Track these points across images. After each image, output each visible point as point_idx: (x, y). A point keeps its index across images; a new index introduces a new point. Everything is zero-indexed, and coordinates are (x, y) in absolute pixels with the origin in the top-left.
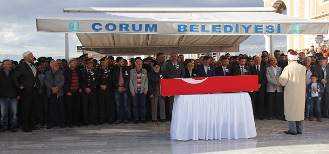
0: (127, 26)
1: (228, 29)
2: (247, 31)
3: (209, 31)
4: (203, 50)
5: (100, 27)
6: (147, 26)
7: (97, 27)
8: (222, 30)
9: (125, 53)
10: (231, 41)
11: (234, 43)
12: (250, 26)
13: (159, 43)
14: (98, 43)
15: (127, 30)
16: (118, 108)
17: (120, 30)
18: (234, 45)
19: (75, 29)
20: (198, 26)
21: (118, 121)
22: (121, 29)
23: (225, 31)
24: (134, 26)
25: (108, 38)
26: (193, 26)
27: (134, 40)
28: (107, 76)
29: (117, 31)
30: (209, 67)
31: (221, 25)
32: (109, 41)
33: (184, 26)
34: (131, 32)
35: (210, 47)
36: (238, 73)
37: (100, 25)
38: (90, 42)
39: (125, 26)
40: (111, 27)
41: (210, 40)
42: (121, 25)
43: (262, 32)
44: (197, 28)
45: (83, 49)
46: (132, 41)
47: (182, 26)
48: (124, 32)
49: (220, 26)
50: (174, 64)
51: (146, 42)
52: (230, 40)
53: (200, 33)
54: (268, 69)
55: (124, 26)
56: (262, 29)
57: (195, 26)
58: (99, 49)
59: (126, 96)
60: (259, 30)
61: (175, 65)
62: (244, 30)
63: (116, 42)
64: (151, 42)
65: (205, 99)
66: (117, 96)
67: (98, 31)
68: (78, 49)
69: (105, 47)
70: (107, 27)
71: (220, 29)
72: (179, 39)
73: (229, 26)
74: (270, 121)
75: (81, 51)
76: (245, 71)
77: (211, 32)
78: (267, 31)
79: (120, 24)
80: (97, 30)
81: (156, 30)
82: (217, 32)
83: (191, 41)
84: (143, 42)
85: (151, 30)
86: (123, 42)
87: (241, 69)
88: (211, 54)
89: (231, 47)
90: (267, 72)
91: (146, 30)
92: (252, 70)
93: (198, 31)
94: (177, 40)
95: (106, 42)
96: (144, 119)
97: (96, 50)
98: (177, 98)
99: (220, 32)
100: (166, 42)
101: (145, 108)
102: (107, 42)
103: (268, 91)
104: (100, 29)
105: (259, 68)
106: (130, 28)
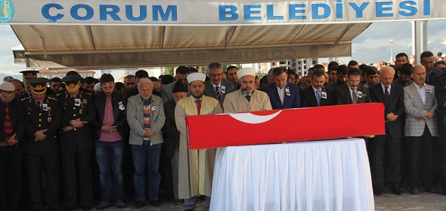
0: (116, 9)
1: (321, 11)
2: (359, 14)
3: (281, 18)
4: (277, 54)
5: (60, 12)
6: (157, 9)
7: (53, 12)
8: (309, 14)
9: (117, 64)
10: (333, 34)
11: (341, 38)
12: (365, 5)
13: (187, 43)
14: (60, 44)
15: (116, 18)
16: (102, 177)
17: (101, 19)
18: (340, 43)
19: (6, 16)
20: (260, 6)
21: (103, 204)
22: (103, 16)
23: (315, 15)
24: (129, 9)
25: (80, 34)
26: (249, 7)
27: (134, 37)
28: (81, 111)
29: (95, 21)
30: (287, 90)
31: (306, 3)
32: (81, 39)
33: (231, 7)
34: (125, 22)
35: (290, 49)
36: (347, 100)
37: (59, 7)
38: (40, 42)
39: (111, 10)
40: (82, 12)
41: (291, 33)
42: (103, 9)
43: (391, 15)
44: (259, 12)
45: (27, 57)
46: (129, 41)
47: (227, 7)
48: (110, 22)
49: (303, 6)
50: (215, 86)
51: (159, 41)
52: (331, 32)
53: (264, 22)
54: (407, 89)
55: (109, 10)
56: (390, 9)
57: (254, 7)
58: (61, 56)
59: (118, 151)
60: (384, 12)
61: (217, 88)
62: (353, 12)
63: (97, 41)
64: (169, 40)
65: (276, 154)
66: (100, 152)
67: (55, 21)
68: (15, 57)
69: (74, 53)
70: (74, 11)
71: (303, 11)
72: (227, 34)
73: (322, 5)
74: (414, 196)
75: (22, 60)
76: (359, 94)
77: (286, 19)
78: (402, 13)
79: (101, 6)
80: (54, 19)
81: (175, 18)
82: (298, 17)
83: (251, 36)
84: (153, 42)
85: (165, 17)
86: (111, 42)
87: (351, 91)
88: (299, 63)
89: (333, 46)
90: (406, 96)
91: (155, 18)
92: (374, 93)
93: (260, 18)
94: (222, 35)
95: (76, 41)
96: (157, 198)
97: (56, 58)
98: (222, 153)
99: (304, 17)
100: (201, 41)
101: (160, 176)
102: (77, 43)
103: (407, 135)
104: (60, 16)
105: (389, 90)
106: (122, 14)
